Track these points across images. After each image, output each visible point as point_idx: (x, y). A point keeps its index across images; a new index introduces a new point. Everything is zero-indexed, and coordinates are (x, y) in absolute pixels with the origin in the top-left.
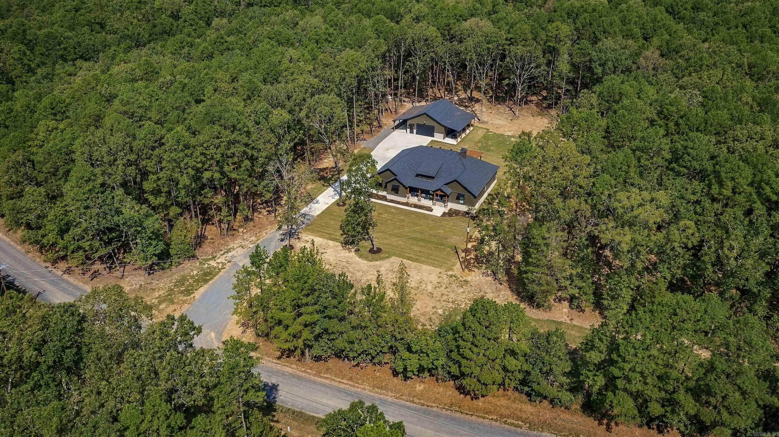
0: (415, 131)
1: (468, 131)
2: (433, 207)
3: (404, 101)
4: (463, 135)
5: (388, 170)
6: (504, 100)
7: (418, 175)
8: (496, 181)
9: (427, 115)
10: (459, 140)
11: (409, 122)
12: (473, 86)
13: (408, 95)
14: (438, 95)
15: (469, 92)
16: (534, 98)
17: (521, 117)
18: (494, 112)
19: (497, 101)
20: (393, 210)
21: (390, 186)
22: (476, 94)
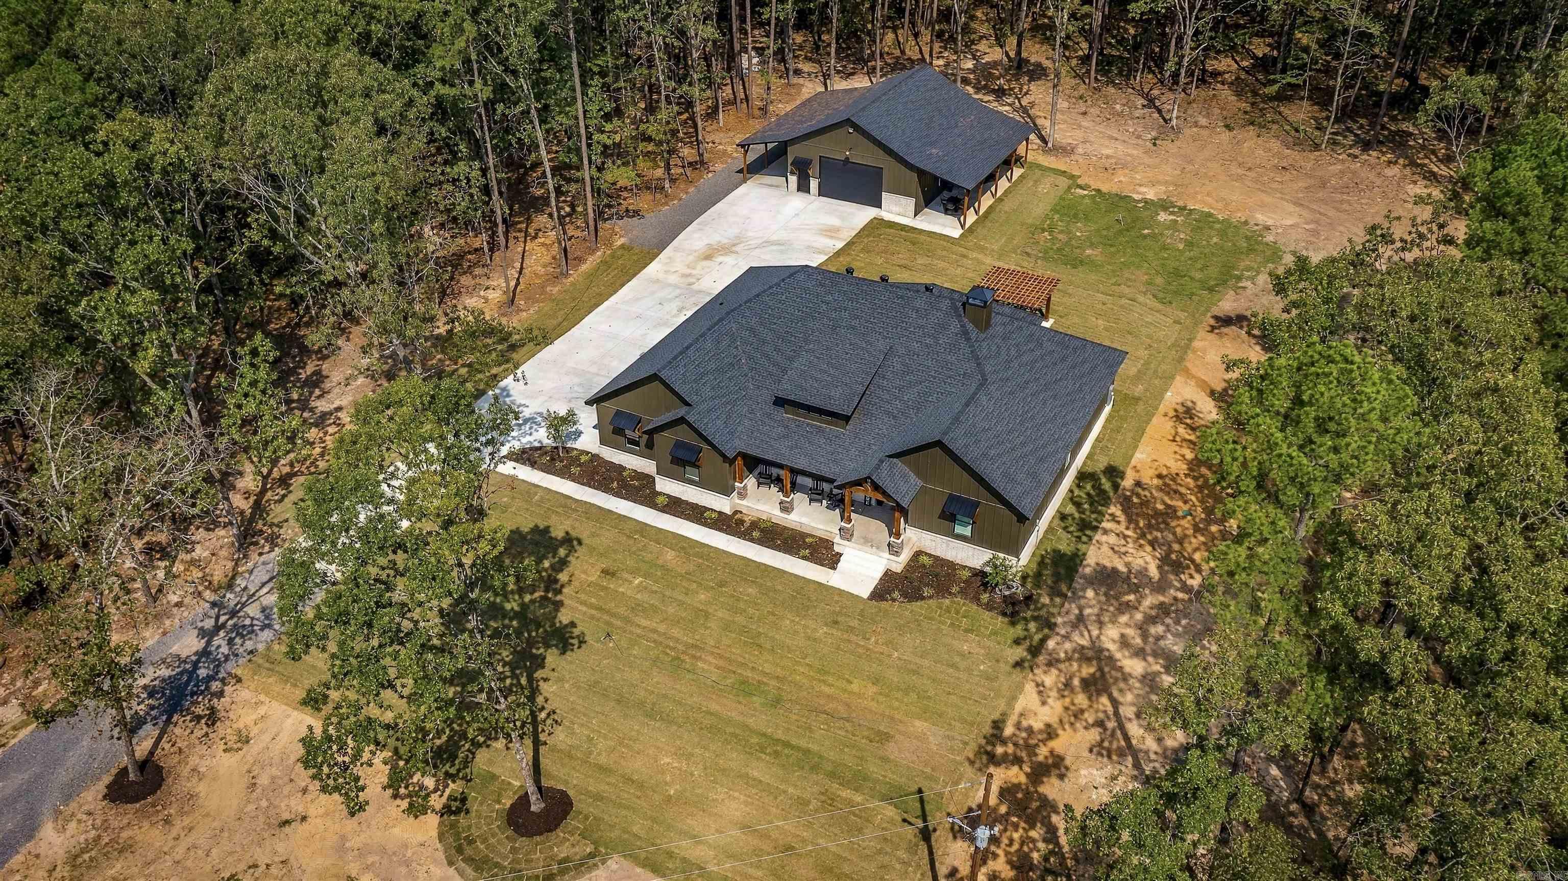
0: (814, 184)
1: (1003, 184)
2: (840, 545)
3: (797, 72)
4: (986, 201)
5: (654, 377)
6: (1128, 73)
7: (780, 402)
8: (1108, 409)
9: (856, 127)
10: (971, 218)
11: (793, 153)
12: (1025, 23)
13: (817, 52)
14: (912, 52)
15: (1013, 41)
16: (1224, 64)
17: (1188, 132)
18: (1094, 111)
19: (1106, 73)
20: (670, 555)
21: (666, 439)
22: (1035, 53)
